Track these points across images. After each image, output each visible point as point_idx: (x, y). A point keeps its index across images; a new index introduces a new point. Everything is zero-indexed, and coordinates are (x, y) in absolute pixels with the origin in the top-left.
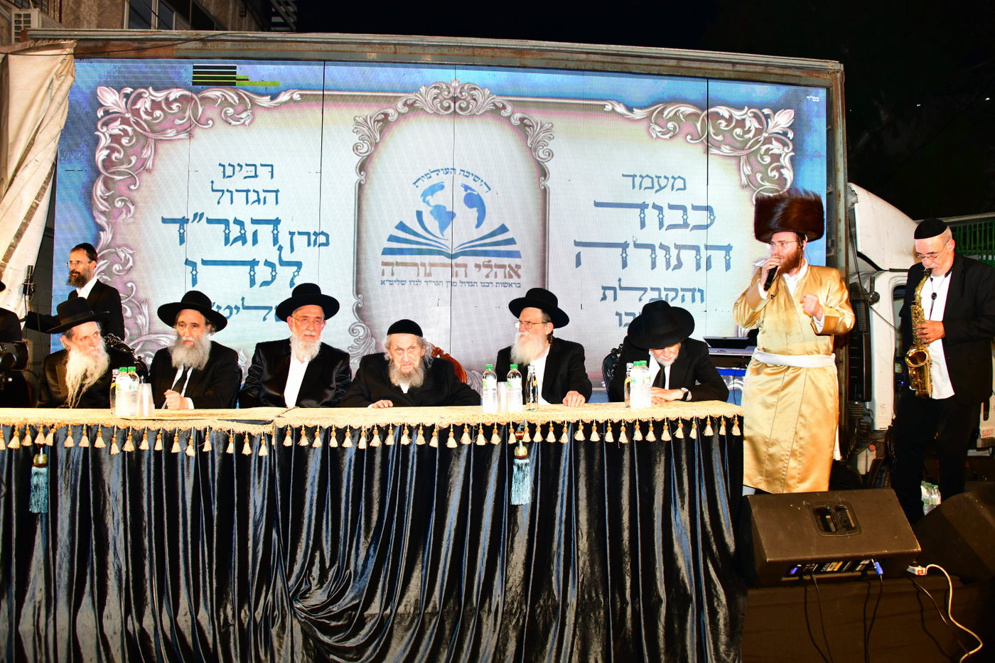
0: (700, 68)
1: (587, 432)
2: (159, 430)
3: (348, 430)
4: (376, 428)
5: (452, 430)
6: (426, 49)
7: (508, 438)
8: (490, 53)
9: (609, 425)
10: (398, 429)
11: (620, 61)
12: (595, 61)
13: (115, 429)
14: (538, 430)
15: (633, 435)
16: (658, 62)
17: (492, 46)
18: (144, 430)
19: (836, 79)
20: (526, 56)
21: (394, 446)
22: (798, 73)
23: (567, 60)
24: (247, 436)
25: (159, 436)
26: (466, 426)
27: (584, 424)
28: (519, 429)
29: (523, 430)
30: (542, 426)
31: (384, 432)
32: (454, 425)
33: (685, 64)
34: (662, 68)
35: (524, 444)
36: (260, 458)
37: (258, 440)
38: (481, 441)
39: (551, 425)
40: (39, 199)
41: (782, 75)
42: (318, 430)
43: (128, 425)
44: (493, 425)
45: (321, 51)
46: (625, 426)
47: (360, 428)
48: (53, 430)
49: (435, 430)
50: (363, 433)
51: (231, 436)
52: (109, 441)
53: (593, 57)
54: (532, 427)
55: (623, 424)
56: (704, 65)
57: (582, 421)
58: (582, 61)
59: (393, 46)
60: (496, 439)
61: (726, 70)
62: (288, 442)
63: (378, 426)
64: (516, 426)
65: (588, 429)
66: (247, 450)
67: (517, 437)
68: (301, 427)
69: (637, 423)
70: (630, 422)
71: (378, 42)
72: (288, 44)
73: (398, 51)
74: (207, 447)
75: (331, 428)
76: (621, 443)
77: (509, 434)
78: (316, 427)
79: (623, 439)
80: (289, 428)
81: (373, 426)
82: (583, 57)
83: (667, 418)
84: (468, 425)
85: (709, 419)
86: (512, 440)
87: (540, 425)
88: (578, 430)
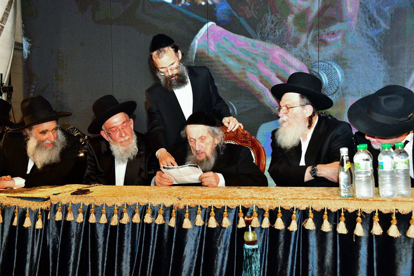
1: (319, 221)
3: (104, 208)
4: (126, 207)
5: (187, 211)
7: (238, 223)
9: (343, 214)
10: (143, 208)
14: (267, 215)
15: (371, 227)
21: (140, 224)
24: (28, 211)
26: (199, 208)
27: (314, 212)
28: (248, 214)
29: (252, 214)
30: (271, 212)
31: (132, 211)
32: (190, 207)
35: (253, 229)
38: (213, 223)
39: (279, 211)
40: (4, 22)
42: (81, 207)
44: (223, 208)
46: (361, 217)
47: (113, 206)
49: (174, 211)
50: (115, 211)
51: (17, 211)
54: (261, 212)
55: (359, 214)
57: (312, 209)
60: (226, 223)
64: (245, 210)
65: (318, 217)
66: (27, 223)
67: (246, 222)
68: (69, 204)
69: (377, 214)
70: (369, 212)
75: (91, 205)
76: (356, 236)
77: (239, 218)
78: (80, 205)
79: (359, 230)
80: (60, 205)
81: (124, 205)
84: (201, 207)
86: (242, 224)
87: (268, 210)
88: (308, 218)
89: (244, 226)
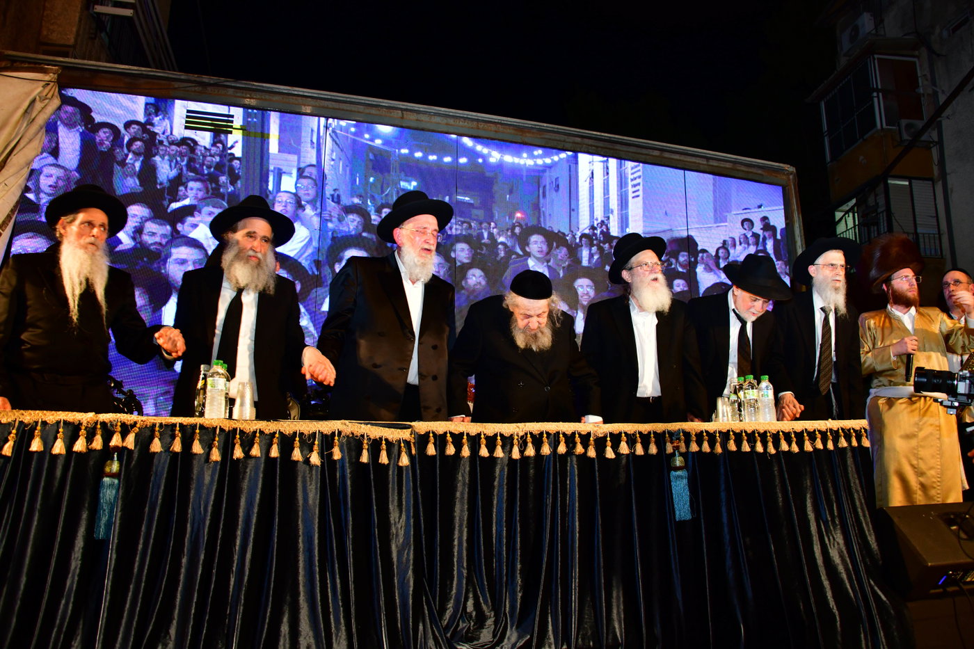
0: (680, 160)
1: (739, 442)
2: (275, 433)
3: (499, 438)
4: (529, 436)
5: (608, 439)
6: (433, 117)
7: (665, 448)
8: (493, 127)
10: (552, 437)
11: (611, 147)
12: (589, 145)
13: (218, 430)
14: (693, 439)
15: (779, 445)
16: (644, 151)
17: (496, 121)
18: (256, 432)
19: (790, 180)
20: (527, 134)
21: (550, 456)
22: (760, 172)
23: (564, 141)
24: (384, 442)
25: (275, 440)
26: (623, 435)
27: (735, 433)
30: (696, 435)
31: (537, 440)
32: (611, 434)
33: (667, 155)
34: (648, 157)
35: (681, 454)
36: (400, 469)
37: (396, 447)
38: (639, 450)
39: (705, 434)
41: (748, 172)
42: (465, 437)
43: (235, 426)
44: (650, 433)
45: (327, 108)
46: (771, 436)
47: (512, 435)
48: (136, 429)
49: (591, 439)
50: (515, 441)
51: (365, 441)
52: (208, 447)
53: (586, 141)
54: (687, 436)
55: (768, 434)
56: (682, 158)
57: (733, 431)
58: (578, 143)
59: (400, 112)
60: (653, 449)
61: (703, 164)
62: (431, 450)
63: (531, 433)
64: (671, 434)
65: (738, 438)
66: (384, 459)
67: (674, 447)
68: (446, 433)
69: (781, 433)
70: (775, 432)
71: (387, 105)
72: (294, 97)
73: (405, 116)
74: (337, 455)
75: (479, 435)
76: (769, 453)
77: (666, 444)
78: (462, 434)
79: (771, 449)
80: (431, 435)
81: (526, 434)
82: (578, 140)
83: (806, 429)
84: (625, 433)
85: (840, 431)
86: (669, 448)
87: (694, 433)
88: (729, 440)
89: (672, 451)
